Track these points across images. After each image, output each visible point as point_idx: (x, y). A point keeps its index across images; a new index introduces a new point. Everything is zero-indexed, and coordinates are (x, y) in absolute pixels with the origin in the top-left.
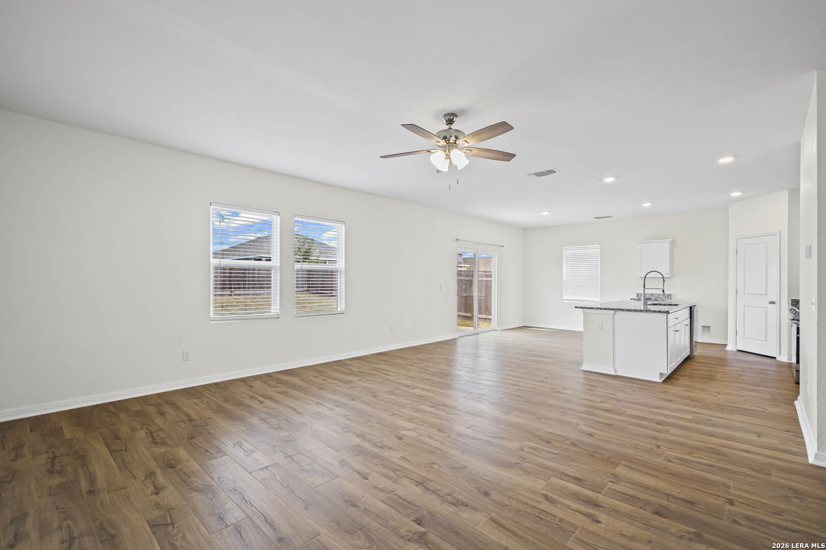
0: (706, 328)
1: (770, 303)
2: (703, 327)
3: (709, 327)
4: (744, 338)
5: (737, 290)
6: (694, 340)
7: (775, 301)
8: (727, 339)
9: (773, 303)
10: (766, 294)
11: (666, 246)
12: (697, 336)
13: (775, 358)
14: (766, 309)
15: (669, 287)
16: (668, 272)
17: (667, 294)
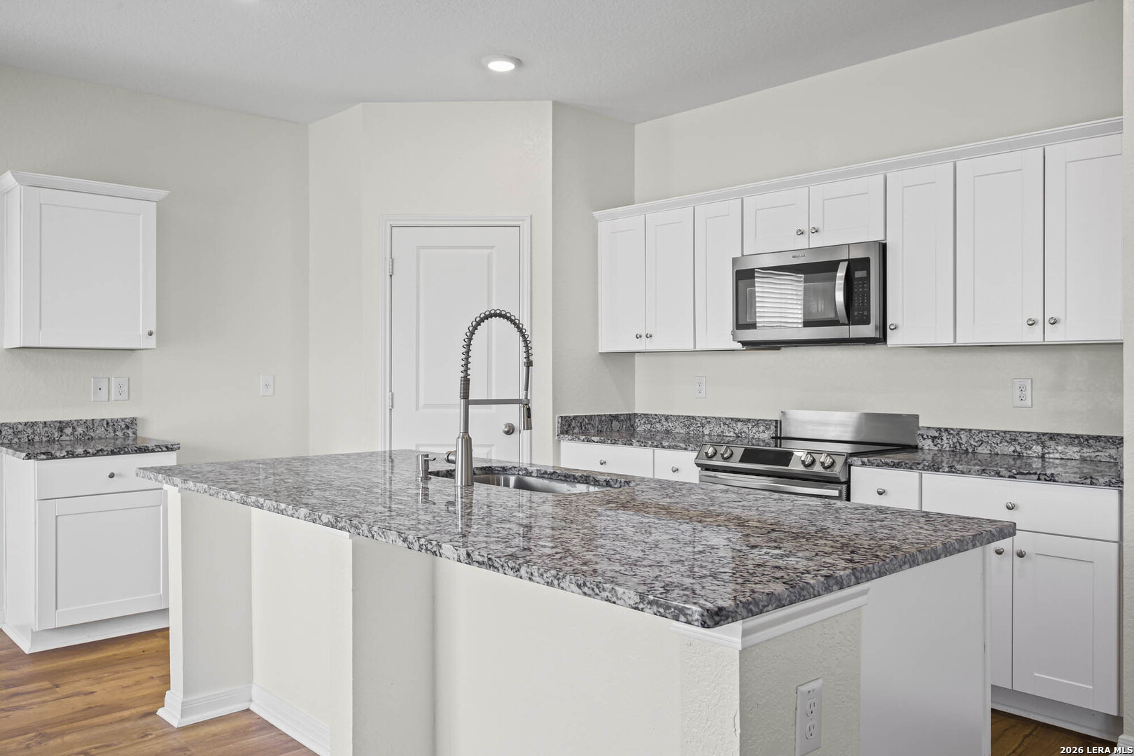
15: (125, 388)
16: (154, 329)
17: (123, 420)
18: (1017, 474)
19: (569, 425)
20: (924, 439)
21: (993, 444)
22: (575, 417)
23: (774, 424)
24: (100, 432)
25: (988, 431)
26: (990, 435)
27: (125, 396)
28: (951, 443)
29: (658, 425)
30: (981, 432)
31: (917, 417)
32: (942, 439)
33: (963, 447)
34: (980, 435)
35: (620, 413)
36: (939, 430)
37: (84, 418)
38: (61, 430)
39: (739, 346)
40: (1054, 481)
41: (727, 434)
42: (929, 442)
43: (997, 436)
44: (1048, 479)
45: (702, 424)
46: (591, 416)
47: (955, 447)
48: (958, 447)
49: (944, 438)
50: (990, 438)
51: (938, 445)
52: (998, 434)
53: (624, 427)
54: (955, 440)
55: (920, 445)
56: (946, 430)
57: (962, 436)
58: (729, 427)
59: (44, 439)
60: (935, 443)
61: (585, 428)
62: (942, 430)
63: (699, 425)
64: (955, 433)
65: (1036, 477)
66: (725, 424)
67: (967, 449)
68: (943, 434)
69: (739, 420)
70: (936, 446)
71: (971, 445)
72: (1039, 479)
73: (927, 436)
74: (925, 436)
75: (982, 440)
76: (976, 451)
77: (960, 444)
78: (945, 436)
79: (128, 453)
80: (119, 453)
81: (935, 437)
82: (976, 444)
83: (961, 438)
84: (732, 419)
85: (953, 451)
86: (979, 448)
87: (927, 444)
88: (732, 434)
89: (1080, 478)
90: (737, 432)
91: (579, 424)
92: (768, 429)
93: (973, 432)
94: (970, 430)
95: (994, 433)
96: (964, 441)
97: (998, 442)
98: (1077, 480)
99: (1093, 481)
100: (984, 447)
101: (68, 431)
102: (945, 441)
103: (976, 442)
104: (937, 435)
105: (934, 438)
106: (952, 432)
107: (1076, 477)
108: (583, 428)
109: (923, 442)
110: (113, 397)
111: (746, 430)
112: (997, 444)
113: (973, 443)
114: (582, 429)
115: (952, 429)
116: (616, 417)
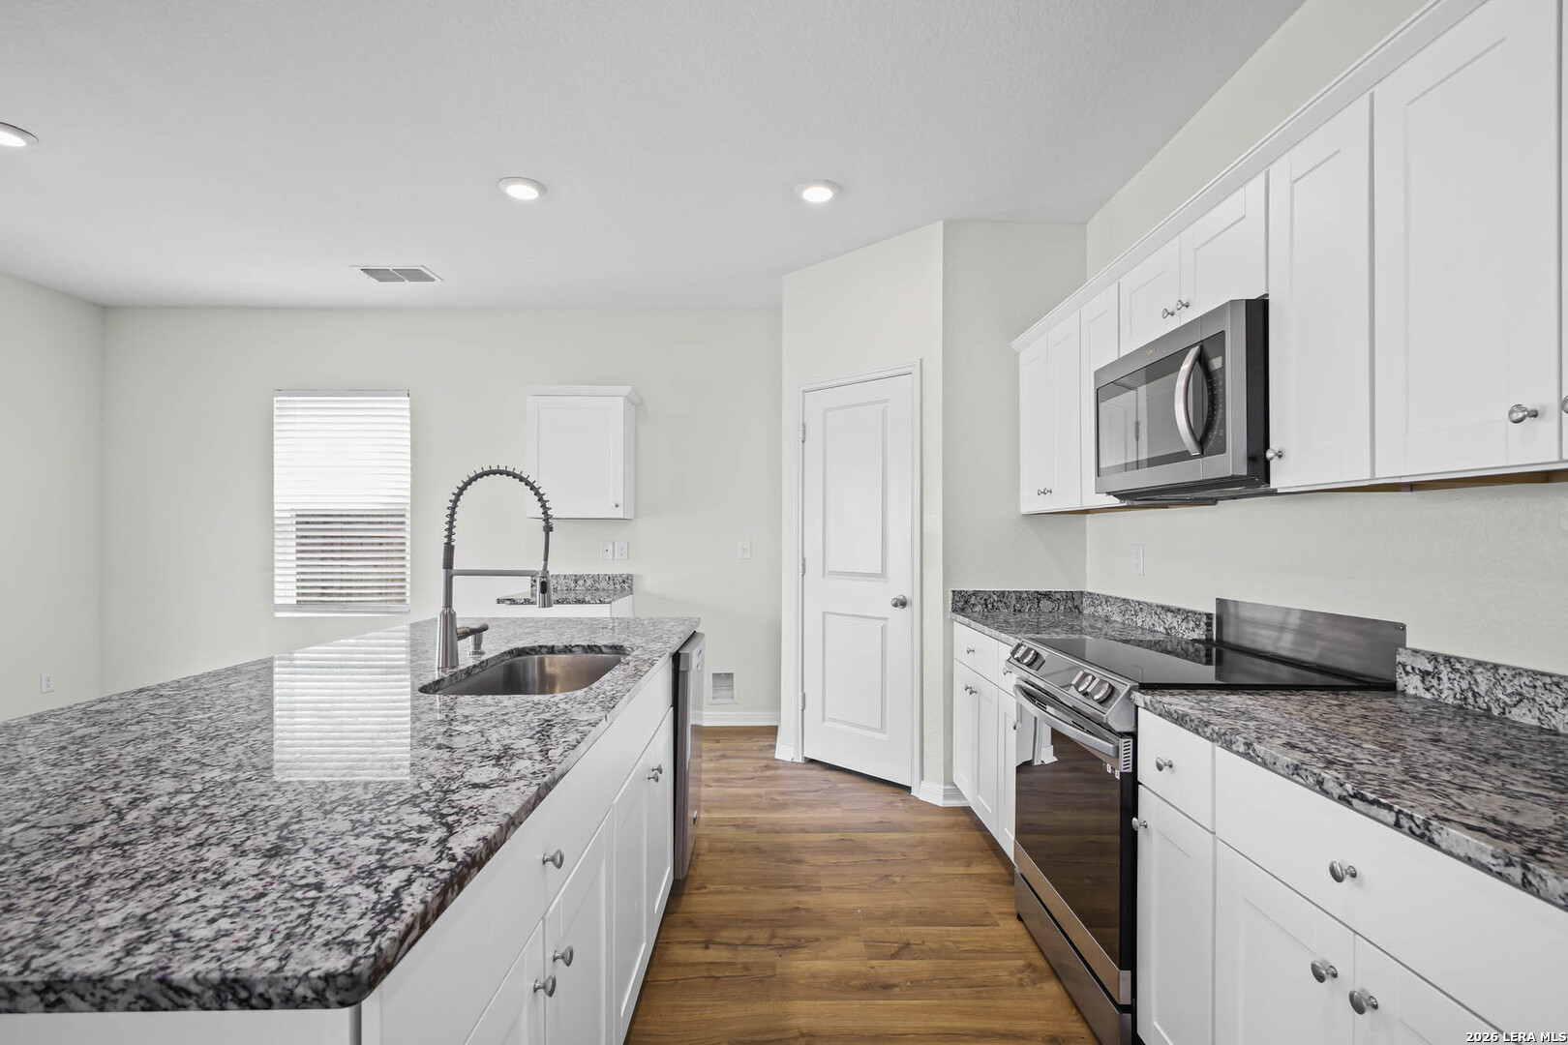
0: (724, 679)
1: (895, 605)
2: (716, 676)
3: (729, 676)
4: (824, 721)
5: (804, 560)
6: (692, 721)
7: (908, 597)
8: (778, 709)
9: (903, 604)
10: (883, 574)
11: (615, 408)
12: (699, 707)
13: (908, 789)
14: (882, 623)
15: (625, 550)
16: (620, 501)
17: (621, 576)
18: (1354, 796)
19: (966, 602)
20: (1407, 673)
21: (1545, 706)
22: (975, 593)
23: (1204, 619)
24: (604, 585)
25: (1536, 674)
26: (1539, 684)
27: (625, 557)
28: (1458, 690)
29: (1100, 608)
30: (1518, 672)
31: (1401, 628)
32: (1439, 679)
33: (1480, 700)
34: (1516, 682)
35: (1054, 590)
36: (1434, 657)
37: (592, 573)
38: (576, 582)
39: (1115, 502)
40: (1431, 842)
41: (1158, 629)
42: (1416, 680)
43: (1555, 688)
44: (1418, 832)
45: (1135, 611)
46: (1003, 592)
47: (1465, 699)
48: (1471, 700)
49: (1444, 676)
50: (1540, 690)
51: (1433, 690)
52: (1557, 685)
53: (1062, 607)
54: (1465, 685)
55: (1400, 684)
56: (1448, 659)
57: (1479, 678)
58: (1159, 618)
59: (565, 588)
60: (1428, 685)
61: (993, 606)
62: (1441, 660)
63: (1133, 613)
64: (1464, 669)
65: (1391, 818)
66: (1156, 614)
67: (1489, 709)
68: (1442, 668)
69: (1168, 610)
70: (1428, 690)
71: (1498, 700)
72: (1397, 825)
73: (1413, 668)
74: (1409, 669)
75: (1520, 694)
76: (1508, 715)
77: (1475, 695)
78: (1445, 672)
79: (569, 603)
80: (562, 603)
81: (1428, 673)
82: (1507, 700)
83: (1476, 681)
84: (1163, 607)
85: (1460, 707)
86: (1514, 711)
87: (1411, 684)
88: (1162, 629)
89: (1493, 856)
90: (1167, 626)
91: (982, 601)
92: (1198, 626)
93: (1501, 671)
94: (1496, 667)
95: (1548, 680)
96: (1482, 689)
97: (1559, 703)
98: (1487, 859)
99: (1530, 877)
100: (1525, 710)
101: (581, 582)
102: (1446, 684)
103: (1509, 695)
104: (1430, 668)
105: (1425, 674)
106: (1458, 666)
107: (1483, 851)
108: (990, 606)
109: (1405, 678)
110: (616, 558)
111: (1175, 624)
112: (1556, 708)
113: (1501, 696)
114: (987, 607)
115: (1459, 660)
116: (1047, 595)
